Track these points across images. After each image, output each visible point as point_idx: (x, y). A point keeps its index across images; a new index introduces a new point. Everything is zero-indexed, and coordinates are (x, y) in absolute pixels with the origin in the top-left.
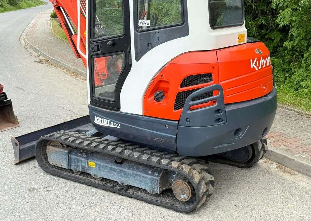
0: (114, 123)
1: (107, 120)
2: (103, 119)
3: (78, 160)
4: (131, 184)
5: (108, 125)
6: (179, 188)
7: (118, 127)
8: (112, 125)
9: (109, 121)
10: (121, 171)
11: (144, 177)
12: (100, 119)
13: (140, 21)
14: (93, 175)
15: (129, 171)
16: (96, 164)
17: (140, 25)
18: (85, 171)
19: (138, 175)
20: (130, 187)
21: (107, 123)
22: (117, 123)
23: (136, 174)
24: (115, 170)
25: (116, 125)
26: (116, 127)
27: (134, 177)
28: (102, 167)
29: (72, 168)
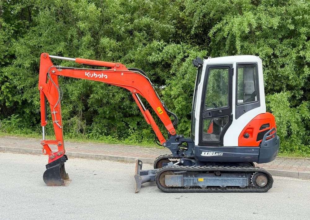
0: (218, 153)
1: (213, 152)
2: (209, 153)
3: (190, 180)
4: (229, 185)
5: (214, 155)
6: (260, 180)
7: (221, 155)
8: (217, 155)
9: (214, 153)
10: (222, 180)
11: (238, 179)
12: (206, 153)
13: (238, 100)
14: (201, 186)
15: (228, 178)
16: (204, 179)
17: (238, 102)
18: (196, 185)
19: (234, 179)
20: (228, 187)
21: (213, 154)
22: (220, 153)
23: (232, 179)
24: (218, 180)
25: (220, 154)
26: (220, 155)
27: (231, 181)
28: (209, 180)
29: (185, 185)
